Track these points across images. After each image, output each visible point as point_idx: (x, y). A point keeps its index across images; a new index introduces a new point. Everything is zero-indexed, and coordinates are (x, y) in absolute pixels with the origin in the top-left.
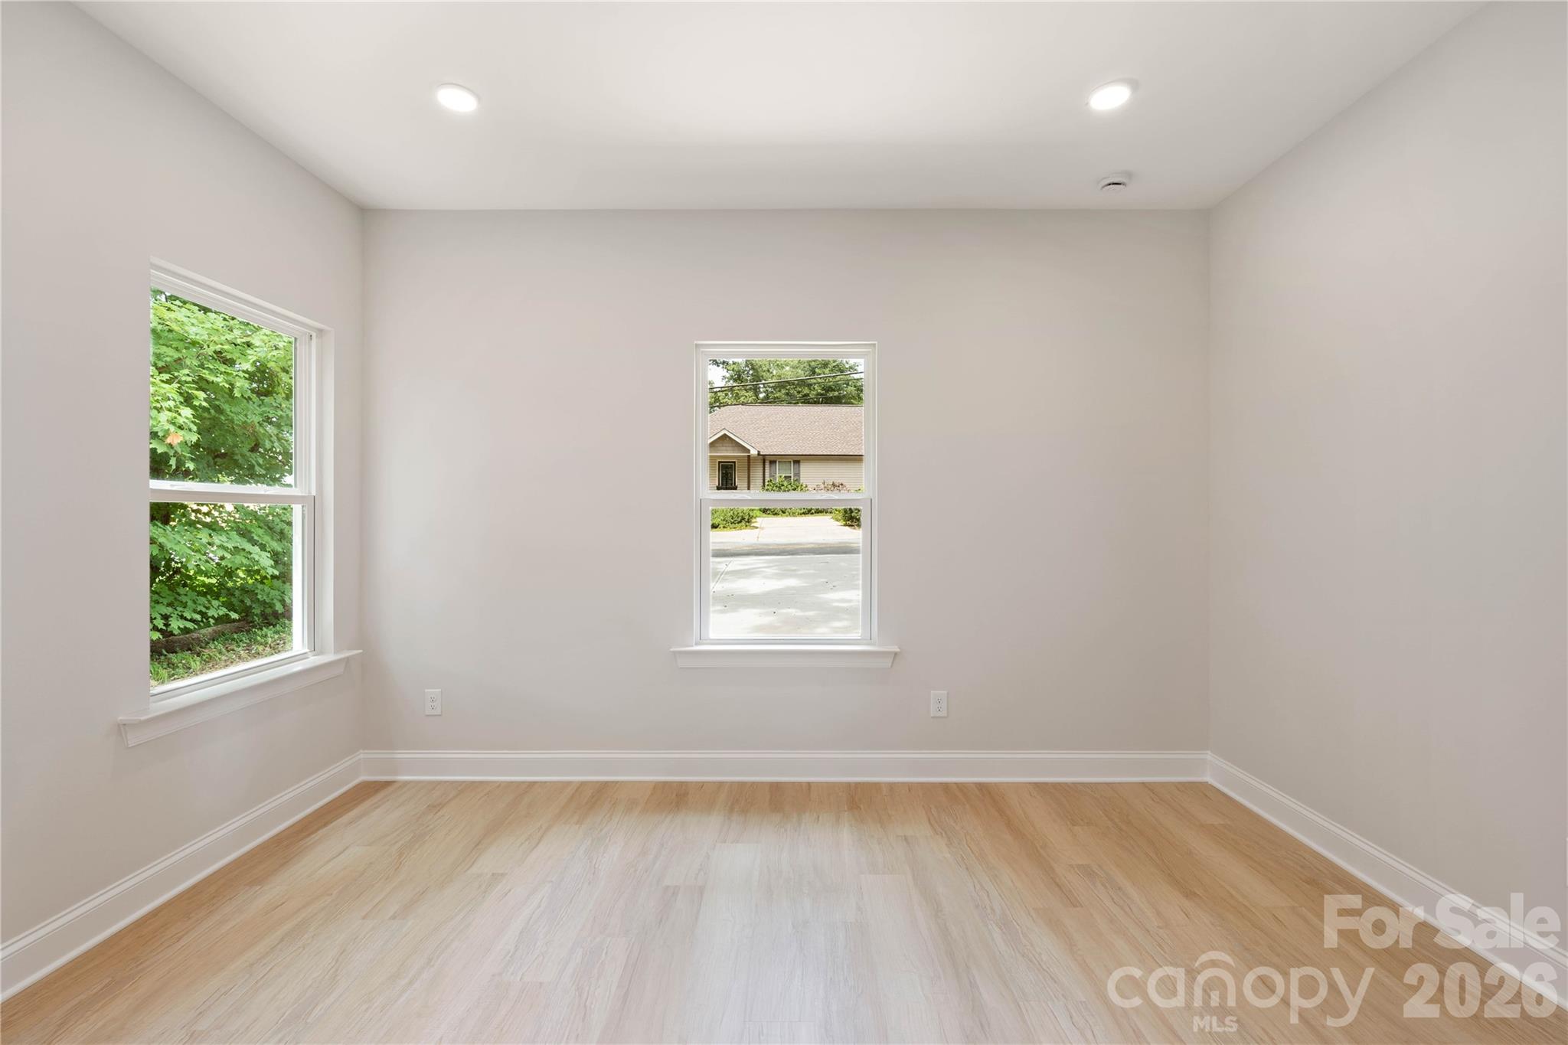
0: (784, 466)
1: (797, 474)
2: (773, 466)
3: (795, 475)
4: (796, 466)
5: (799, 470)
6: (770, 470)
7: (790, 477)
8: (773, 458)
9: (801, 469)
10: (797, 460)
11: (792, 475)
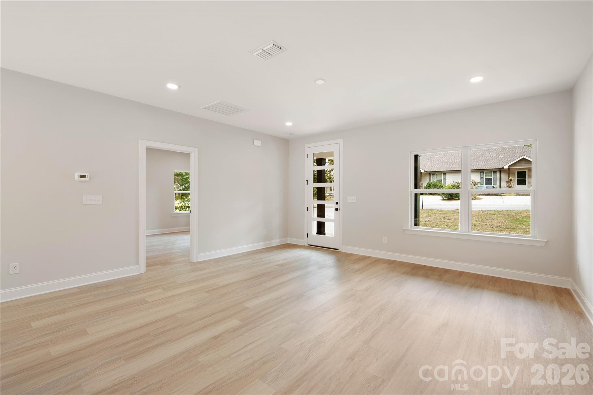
0: (438, 176)
1: (445, 179)
2: (434, 176)
3: (444, 179)
4: (444, 175)
5: (446, 177)
6: (433, 177)
7: (442, 180)
8: (433, 173)
9: (447, 176)
10: (445, 173)
11: (442, 179)
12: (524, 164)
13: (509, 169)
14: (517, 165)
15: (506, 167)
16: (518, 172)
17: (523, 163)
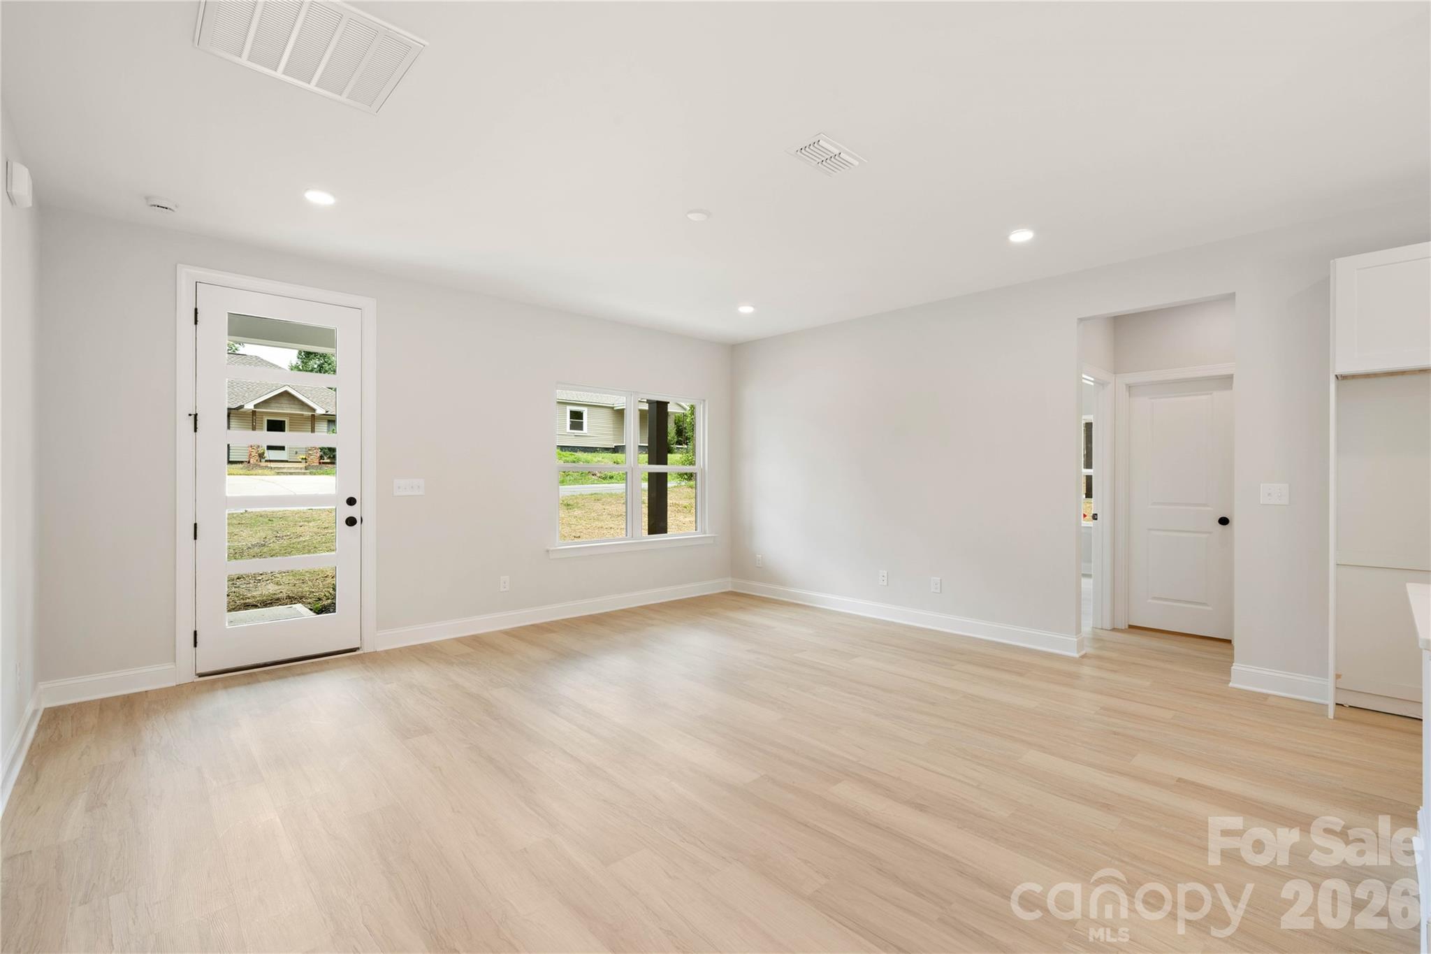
12: (288, 406)
13: (254, 413)
14: (273, 405)
15: (250, 406)
16: (268, 421)
17: (284, 400)
